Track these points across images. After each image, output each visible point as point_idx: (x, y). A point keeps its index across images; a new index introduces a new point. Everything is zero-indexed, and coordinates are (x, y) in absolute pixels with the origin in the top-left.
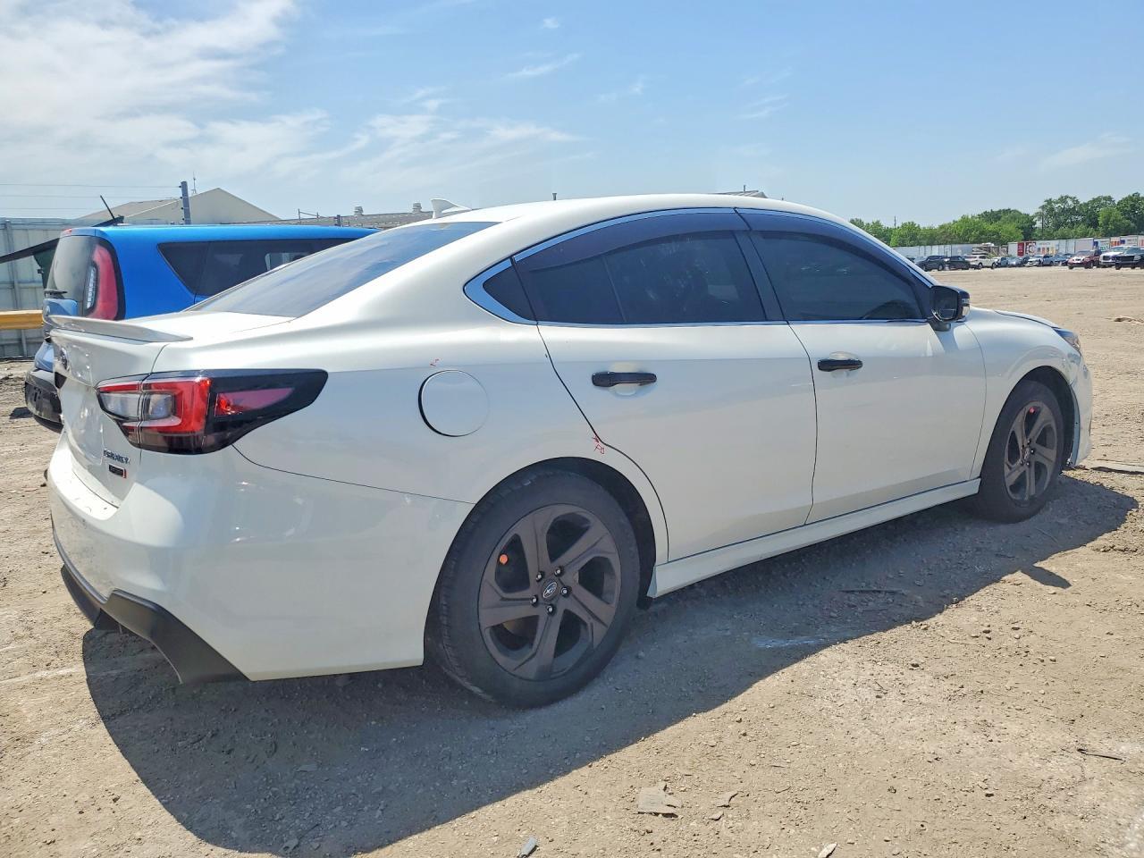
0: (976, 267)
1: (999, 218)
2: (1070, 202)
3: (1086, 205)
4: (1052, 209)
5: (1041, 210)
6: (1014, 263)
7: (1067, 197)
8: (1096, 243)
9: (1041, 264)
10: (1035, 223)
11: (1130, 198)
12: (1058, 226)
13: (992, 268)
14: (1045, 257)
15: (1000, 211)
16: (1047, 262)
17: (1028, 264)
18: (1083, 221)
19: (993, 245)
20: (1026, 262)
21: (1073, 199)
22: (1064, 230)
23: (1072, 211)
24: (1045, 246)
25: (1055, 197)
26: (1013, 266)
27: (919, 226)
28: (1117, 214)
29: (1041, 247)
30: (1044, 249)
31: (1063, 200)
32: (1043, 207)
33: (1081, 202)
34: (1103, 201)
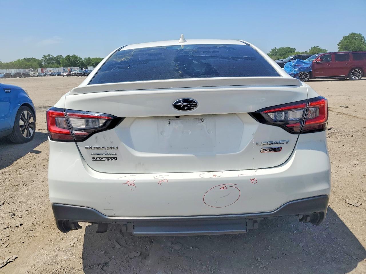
0: (32, 76)
1: (30, 61)
2: (51, 57)
3: (56, 57)
4: (46, 59)
5: (42, 59)
6: (43, 75)
7: (50, 55)
8: (64, 69)
9: (51, 75)
10: (42, 63)
11: (68, 56)
12: (49, 64)
13: (38, 77)
14: (52, 73)
15: (29, 58)
16: (52, 75)
17: (47, 75)
18: (56, 62)
19: (33, 69)
20: (46, 75)
21: (52, 55)
22: (50, 65)
23: (52, 59)
24: (50, 70)
25: (47, 55)
26: (42, 76)
27: (2, 62)
28: (65, 61)
29: (48, 70)
30: (49, 71)
31: (49, 56)
32: (43, 58)
33: (54, 57)
34: (60, 57)
